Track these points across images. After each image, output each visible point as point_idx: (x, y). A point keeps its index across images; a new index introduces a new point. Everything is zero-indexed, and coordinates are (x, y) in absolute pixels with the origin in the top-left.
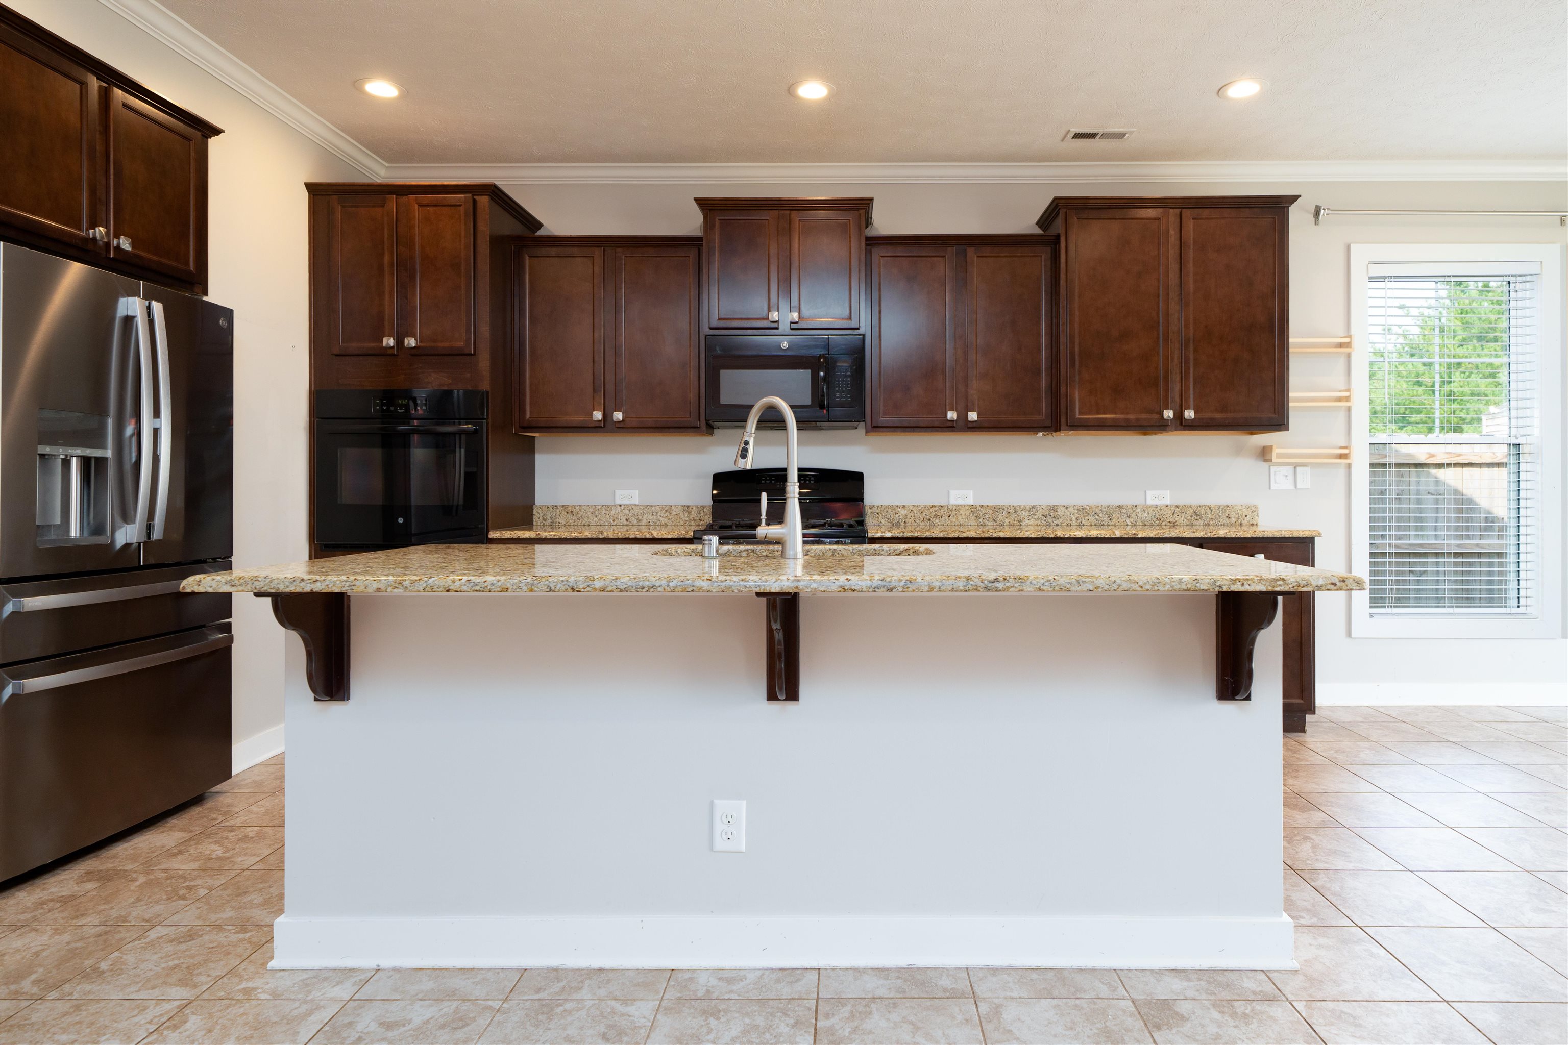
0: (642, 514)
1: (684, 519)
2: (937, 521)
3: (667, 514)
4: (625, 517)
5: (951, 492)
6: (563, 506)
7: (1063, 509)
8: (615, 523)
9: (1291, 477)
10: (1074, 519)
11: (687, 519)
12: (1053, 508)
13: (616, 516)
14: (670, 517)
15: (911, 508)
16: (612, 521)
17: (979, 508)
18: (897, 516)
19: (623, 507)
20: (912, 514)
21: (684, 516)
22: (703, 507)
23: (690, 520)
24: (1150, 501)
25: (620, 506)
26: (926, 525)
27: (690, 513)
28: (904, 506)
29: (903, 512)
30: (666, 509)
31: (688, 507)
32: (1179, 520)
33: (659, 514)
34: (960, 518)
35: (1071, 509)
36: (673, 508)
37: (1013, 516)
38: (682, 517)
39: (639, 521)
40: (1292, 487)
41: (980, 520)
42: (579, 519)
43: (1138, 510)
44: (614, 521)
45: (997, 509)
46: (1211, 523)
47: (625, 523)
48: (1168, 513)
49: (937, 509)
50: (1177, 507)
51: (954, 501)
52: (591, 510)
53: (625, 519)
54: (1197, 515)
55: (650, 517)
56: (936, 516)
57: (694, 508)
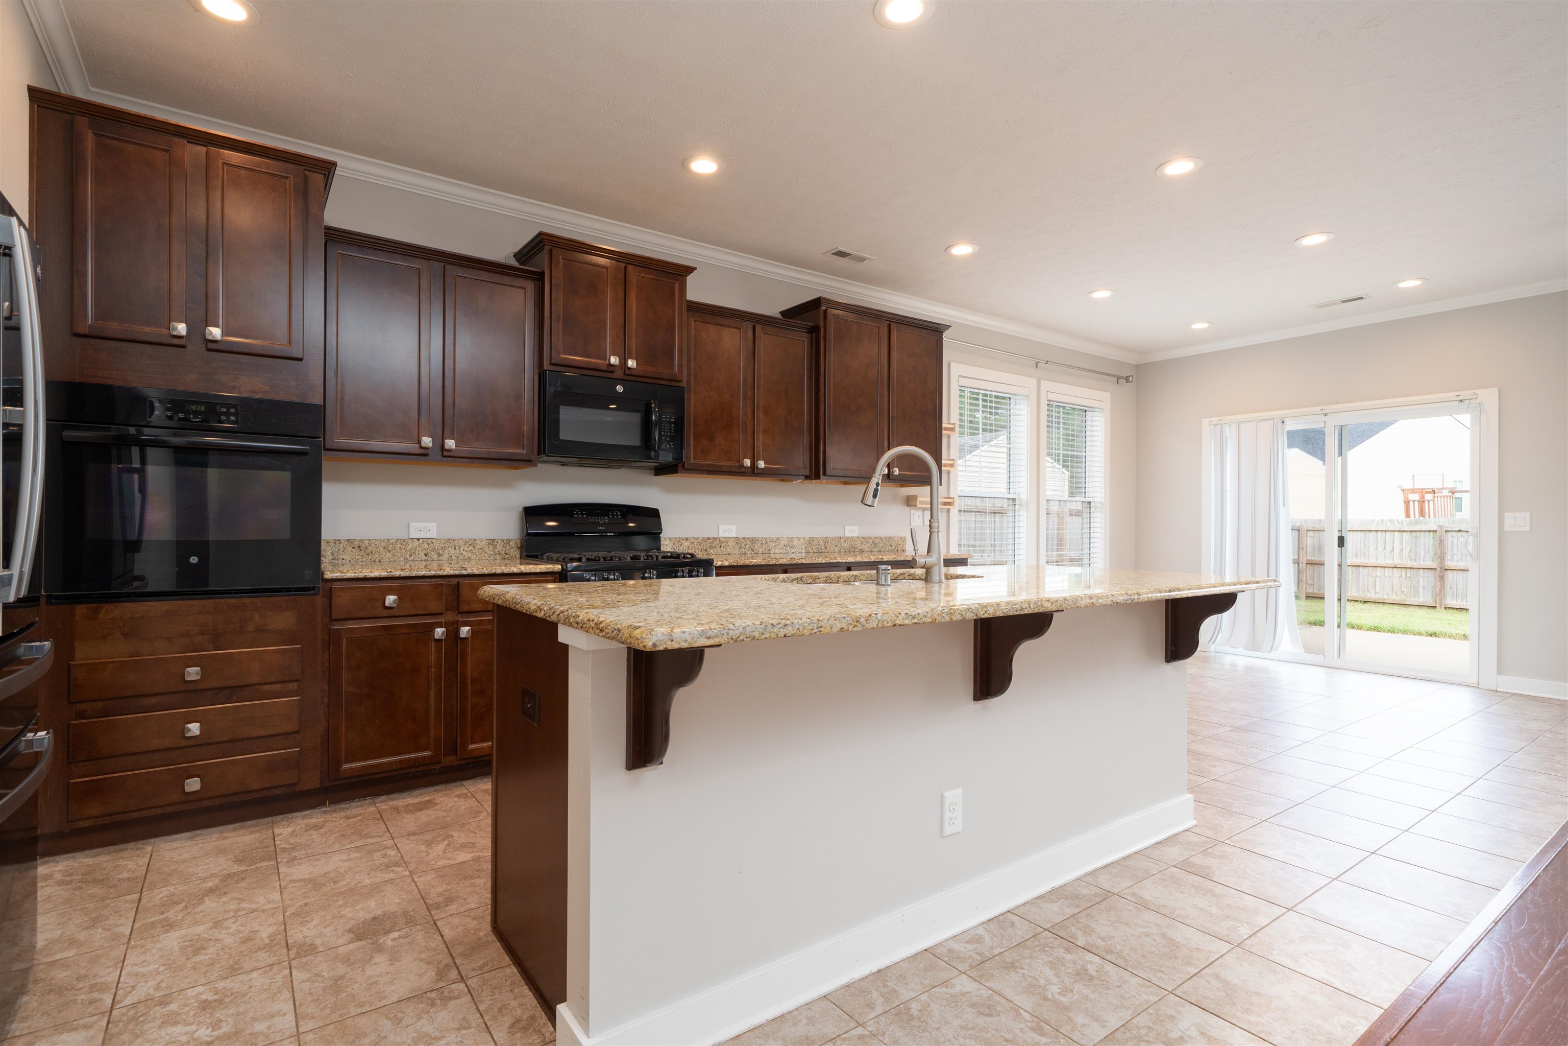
0: (444, 549)
1: (488, 553)
2: (712, 551)
3: (471, 548)
4: (424, 551)
5: (720, 526)
6: (348, 540)
7: (797, 540)
8: (412, 558)
9: (921, 518)
10: (804, 548)
11: (492, 553)
12: (791, 539)
13: (413, 551)
14: (474, 551)
15: (692, 540)
16: (408, 557)
17: (741, 540)
18: (681, 547)
19: (421, 541)
20: (693, 545)
21: (489, 550)
22: (509, 541)
23: (495, 554)
24: (847, 534)
25: (418, 539)
26: (703, 555)
27: (495, 546)
28: (687, 539)
29: (687, 544)
30: (470, 543)
31: (493, 540)
32: (866, 547)
33: (462, 548)
34: (728, 548)
35: (802, 540)
36: (477, 542)
37: (765, 546)
38: (487, 550)
39: (439, 555)
40: (922, 524)
41: (742, 550)
42: (368, 555)
43: (842, 541)
44: (411, 556)
45: (754, 540)
46: (882, 550)
47: (424, 557)
48: (859, 543)
49: (711, 541)
50: (864, 538)
51: (722, 534)
52: (383, 544)
53: (423, 554)
54: (874, 544)
55: (452, 551)
56: (710, 547)
57: (500, 542)
